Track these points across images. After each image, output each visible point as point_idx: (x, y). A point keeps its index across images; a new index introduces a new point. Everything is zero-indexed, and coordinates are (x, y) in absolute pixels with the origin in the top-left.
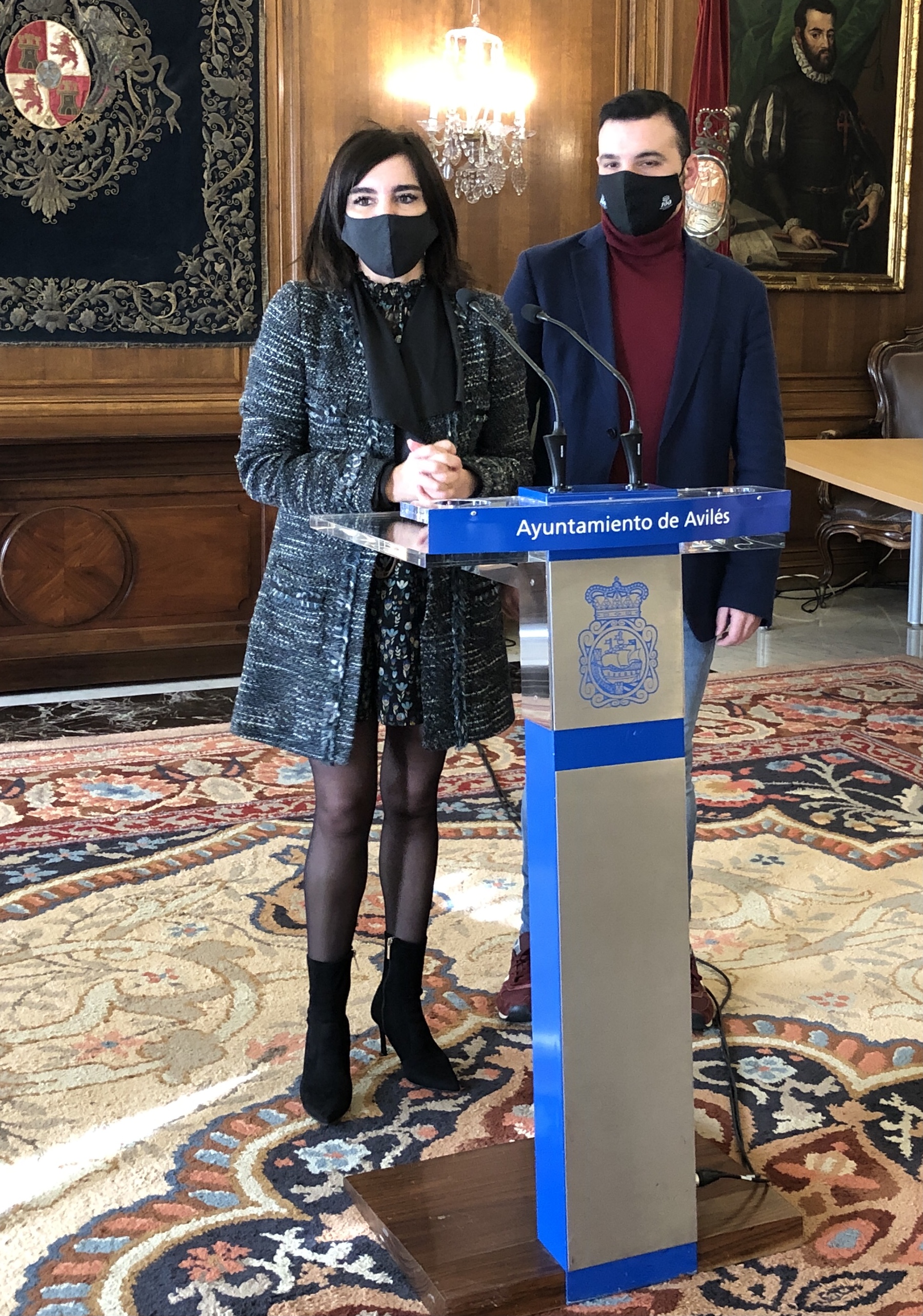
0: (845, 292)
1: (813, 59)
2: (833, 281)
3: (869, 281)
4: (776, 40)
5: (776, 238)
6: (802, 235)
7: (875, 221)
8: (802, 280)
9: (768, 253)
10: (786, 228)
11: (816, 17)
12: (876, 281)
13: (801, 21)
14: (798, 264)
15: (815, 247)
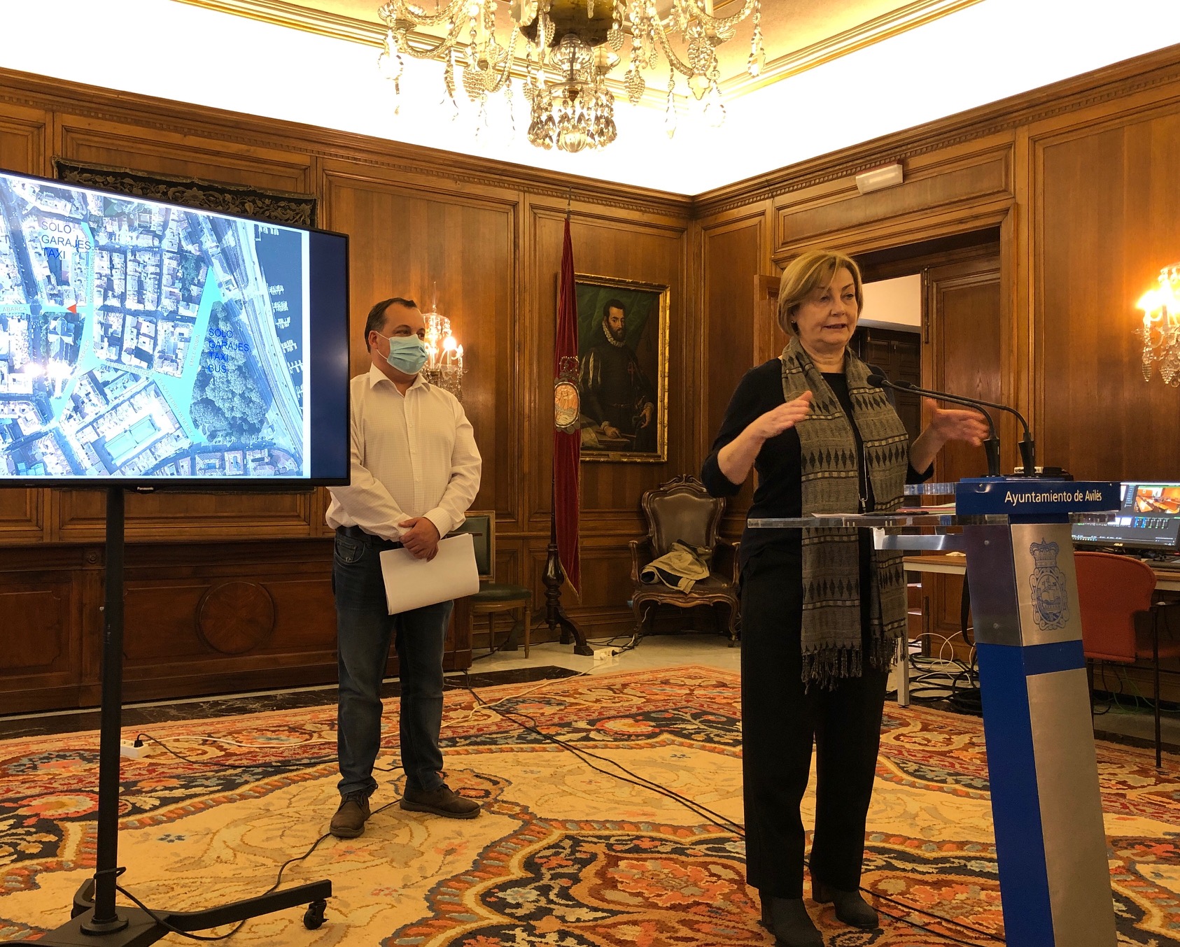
0: (636, 463)
1: (613, 334)
2: (630, 456)
3: (647, 456)
4: (594, 323)
5: (597, 432)
6: (611, 431)
7: (649, 423)
8: (614, 456)
9: (593, 441)
10: (602, 426)
11: (615, 311)
12: (652, 457)
13: (607, 313)
14: (610, 447)
15: (618, 437)
